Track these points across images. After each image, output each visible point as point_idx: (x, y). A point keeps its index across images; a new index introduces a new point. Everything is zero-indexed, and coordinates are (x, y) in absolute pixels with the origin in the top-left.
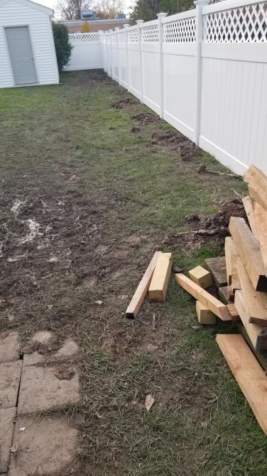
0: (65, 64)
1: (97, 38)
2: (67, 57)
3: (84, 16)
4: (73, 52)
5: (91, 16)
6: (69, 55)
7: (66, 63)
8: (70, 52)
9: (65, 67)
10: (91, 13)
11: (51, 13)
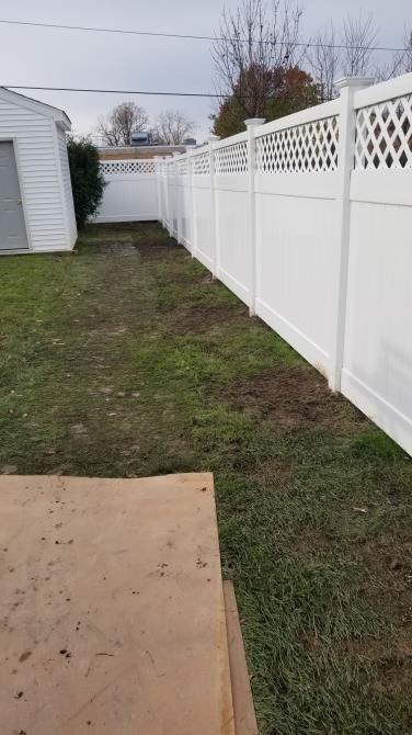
0: (92, 212)
1: (151, 169)
2: (95, 201)
3: (134, 140)
4: (107, 192)
5: (144, 140)
6: (98, 196)
7: (92, 210)
8: (101, 191)
9: (91, 218)
10: (145, 136)
11: (61, 118)
